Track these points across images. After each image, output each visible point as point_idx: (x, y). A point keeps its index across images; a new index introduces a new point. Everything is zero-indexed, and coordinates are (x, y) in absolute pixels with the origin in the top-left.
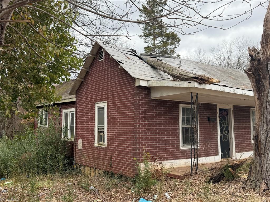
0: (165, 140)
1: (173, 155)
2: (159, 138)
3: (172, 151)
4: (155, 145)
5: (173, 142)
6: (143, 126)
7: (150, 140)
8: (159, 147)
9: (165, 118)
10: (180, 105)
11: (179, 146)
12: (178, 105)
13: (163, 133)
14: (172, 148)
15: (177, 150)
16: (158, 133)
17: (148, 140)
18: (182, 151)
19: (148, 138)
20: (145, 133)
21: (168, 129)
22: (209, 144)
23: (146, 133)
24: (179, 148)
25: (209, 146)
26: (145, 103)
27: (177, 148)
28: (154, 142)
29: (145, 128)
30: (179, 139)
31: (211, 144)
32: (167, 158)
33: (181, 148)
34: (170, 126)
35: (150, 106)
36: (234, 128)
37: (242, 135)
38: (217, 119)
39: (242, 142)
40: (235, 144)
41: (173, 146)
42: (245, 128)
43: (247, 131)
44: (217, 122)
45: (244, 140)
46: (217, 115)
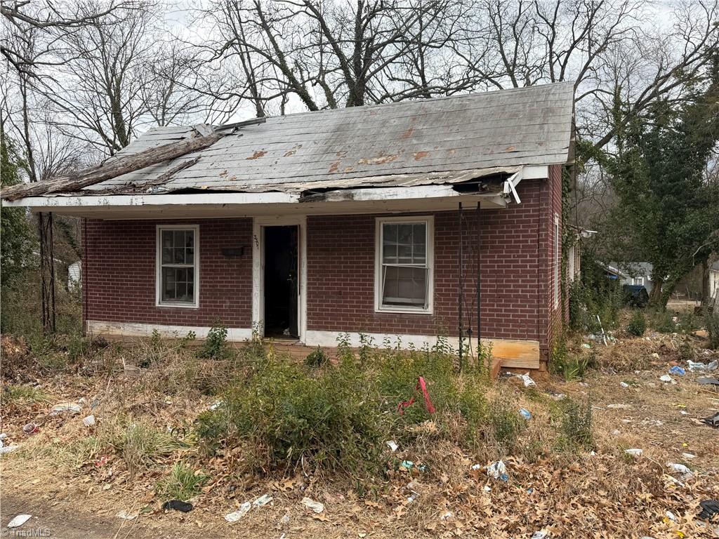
0: (127, 288)
1: (143, 315)
2: (118, 284)
3: (140, 308)
4: (111, 295)
5: (143, 292)
6: (93, 265)
7: (103, 287)
8: (118, 299)
9: (127, 251)
10: (158, 227)
11: (155, 300)
12: (155, 228)
13: (124, 277)
14: (140, 304)
15: (149, 308)
16: (116, 276)
17: (100, 287)
18: (159, 310)
19: (100, 283)
20: (95, 276)
21: (133, 269)
22: (225, 302)
23: (97, 276)
24: (154, 304)
25: (225, 307)
26: (95, 228)
27: (150, 304)
28: (109, 291)
29: (95, 268)
30: (155, 289)
31: (231, 302)
32: (132, 318)
33: (157, 305)
34: (137, 266)
35: (103, 232)
36: (309, 271)
37: (334, 289)
38: (252, 250)
39: (334, 306)
40: (308, 309)
41: (143, 300)
42: (351, 272)
43: (355, 280)
44: (252, 258)
45: (345, 302)
46: (252, 242)
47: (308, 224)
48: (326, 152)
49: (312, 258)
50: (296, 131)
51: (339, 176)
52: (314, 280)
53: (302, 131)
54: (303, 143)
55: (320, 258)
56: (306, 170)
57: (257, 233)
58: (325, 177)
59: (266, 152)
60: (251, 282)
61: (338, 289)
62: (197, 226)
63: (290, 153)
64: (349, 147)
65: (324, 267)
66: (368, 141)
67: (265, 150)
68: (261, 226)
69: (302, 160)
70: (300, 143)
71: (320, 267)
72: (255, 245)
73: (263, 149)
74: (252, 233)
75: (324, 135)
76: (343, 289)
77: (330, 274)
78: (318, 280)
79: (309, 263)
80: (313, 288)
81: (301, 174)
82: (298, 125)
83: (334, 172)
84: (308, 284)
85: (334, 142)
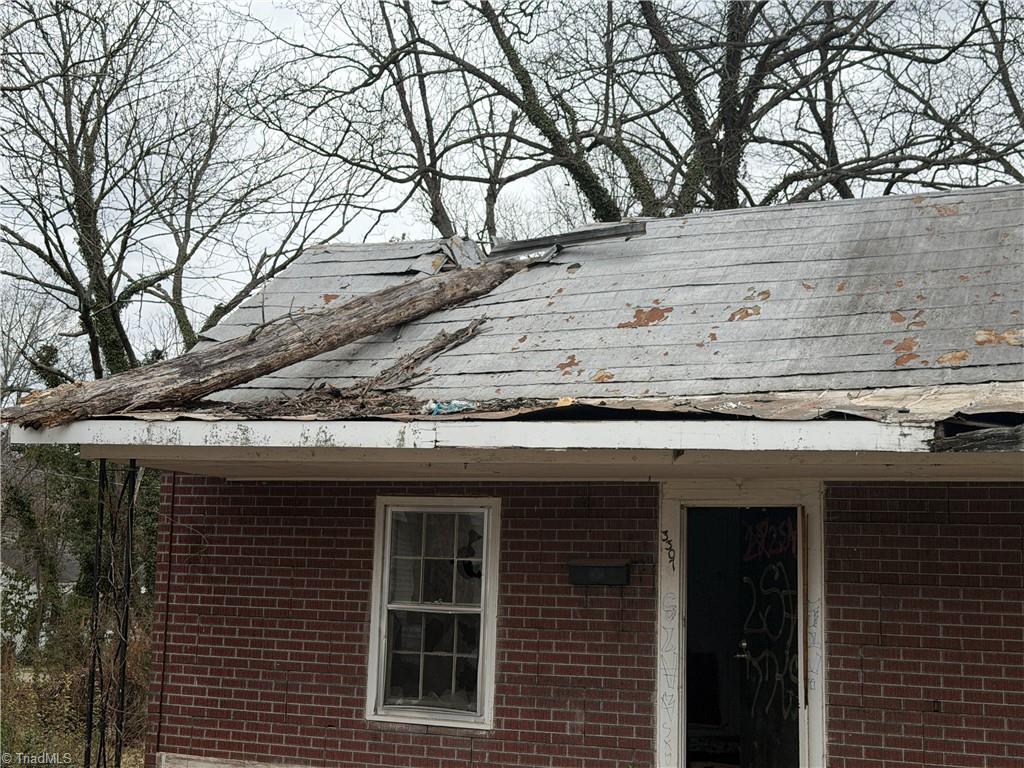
0: (284, 666)
1: (325, 743)
2: (257, 654)
3: (319, 722)
4: (234, 683)
5: (331, 679)
6: (186, 600)
7: (212, 662)
8: (253, 695)
9: (290, 563)
10: (381, 501)
11: (362, 703)
12: (372, 503)
13: (277, 634)
14: (320, 711)
15: (346, 724)
16: (254, 633)
17: (203, 661)
18: (375, 731)
19: (206, 651)
20: (191, 629)
21: (304, 615)
22: (571, 716)
23: (198, 630)
24: (360, 714)
25: (573, 729)
26: (200, 501)
27: (349, 713)
28: (230, 673)
29: (193, 610)
30: (363, 672)
31: (592, 718)
32: (291, 751)
33: (369, 715)
34: (317, 605)
35: (222, 511)
36: (831, 639)
37: (916, 693)
38: (654, 572)
39: (916, 744)
40: (832, 750)
41: (328, 701)
42: (970, 645)
43: (983, 671)
44: (654, 592)
45: (950, 733)
46: (655, 548)
47: (829, 504)
48: (854, 310)
49: (842, 601)
50: (734, 256)
51: (934, 375)
52: (847, 663)
53: (749, 255)
54: (773, 287)
55: (867, 603)
56: (817, 356)
57: (671, 523)
58: (887, 378)
59: (670, 310)
60: (652, 662)
61: (927, 693)
62: (496, 502)
63: (744, 314)
64: (921, 297)
65: (880, 628)
66: (969, 284)
67: (667, 304)
68: (682, 507)
69: (788, 329)
70: (764, 287)
71: (867, 627)
72: (663, 557)
73: (656, 302)
74: (655, 525)
75: (824, 266)
76: (944, 694)
77: (941, 652)
78: (862, 664)
79: (831, 613)
80: (847, 688)
81: (803, 366)
82: (731, 242)
83: (911, 364)
84: (831, 675)
85: (865, 284)
